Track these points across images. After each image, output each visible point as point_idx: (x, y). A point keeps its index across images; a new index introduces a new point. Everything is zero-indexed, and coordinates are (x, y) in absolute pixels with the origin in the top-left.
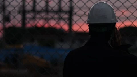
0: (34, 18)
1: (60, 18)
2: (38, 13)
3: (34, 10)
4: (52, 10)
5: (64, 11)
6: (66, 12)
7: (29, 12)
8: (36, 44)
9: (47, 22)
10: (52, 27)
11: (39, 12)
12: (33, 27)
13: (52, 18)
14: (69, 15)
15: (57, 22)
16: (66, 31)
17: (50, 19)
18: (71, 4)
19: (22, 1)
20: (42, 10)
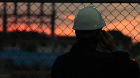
0: (15, 22)
1: (42, 22)
2: (19, 17)
3: (15, 14)
4: (34, 14)
5: (45, 15)
6: (48, 16)
7: (10, 16)
8: (17, 48)
9: (29, 26)
10: (34, 31)
11: (20, 16)
12: (14, 31)
13: (34, 22)
14: (51, 19)
15: (39, 27)
16: (48, 36)
17: (32, 23)
18: (53, 8)
19: (3, 5)
20: (24, 14)
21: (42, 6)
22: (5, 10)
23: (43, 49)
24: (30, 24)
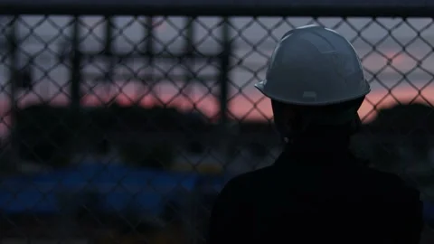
0: (108, 77)
1: (191, 78)
2: (120, 62)
3: (107, 51)
4: (165, 53)
5: (202, 56)
6: (209, 59)
7: (92, 58)
8: (114, 158)
9: (150, 90)
10: (165, 105)
11: (124, 58)
12: (105, 105)
13: (167, 77)
14: (218, 68)
15: (181, 91)
16: (210, 120)
17: (159, 80)
18: (226, 33)
19: (70, 24)
20: (135, 52)
21: (189, 27)
22: (75, 40)
23: (194, 160)
24: (154, 84)
